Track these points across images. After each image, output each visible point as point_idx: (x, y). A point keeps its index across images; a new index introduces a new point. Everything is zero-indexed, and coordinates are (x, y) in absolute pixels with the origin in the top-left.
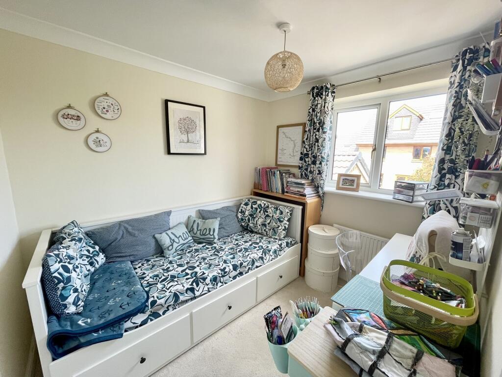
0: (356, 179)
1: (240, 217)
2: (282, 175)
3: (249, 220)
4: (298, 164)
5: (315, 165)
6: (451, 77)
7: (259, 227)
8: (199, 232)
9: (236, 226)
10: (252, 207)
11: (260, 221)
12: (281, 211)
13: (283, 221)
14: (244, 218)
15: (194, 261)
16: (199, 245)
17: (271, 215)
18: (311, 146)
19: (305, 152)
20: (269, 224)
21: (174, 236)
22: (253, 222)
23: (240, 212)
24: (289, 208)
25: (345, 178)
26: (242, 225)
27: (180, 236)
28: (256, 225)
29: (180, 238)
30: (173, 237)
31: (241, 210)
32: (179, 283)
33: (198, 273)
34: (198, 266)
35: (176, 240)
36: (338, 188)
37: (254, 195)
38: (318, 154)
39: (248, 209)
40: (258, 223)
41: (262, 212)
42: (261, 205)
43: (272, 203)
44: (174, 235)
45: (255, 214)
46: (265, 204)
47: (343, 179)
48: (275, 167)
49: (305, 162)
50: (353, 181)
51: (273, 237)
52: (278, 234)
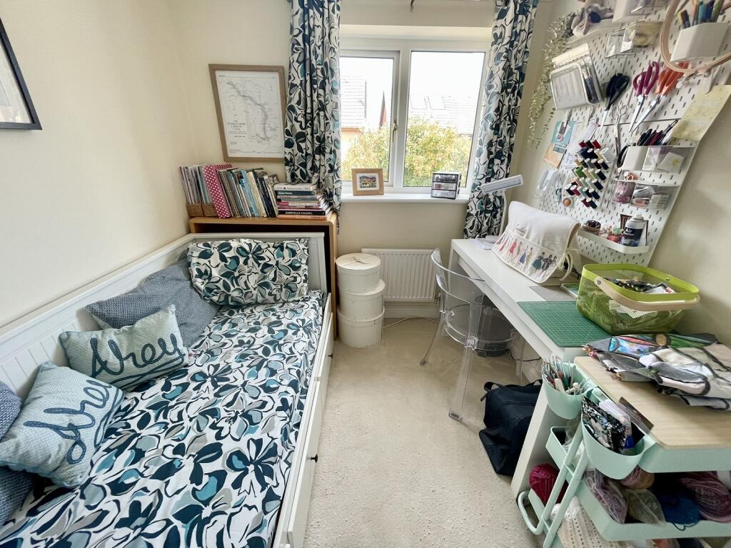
0: (376, 175)
1: (202, 287)
2: (262, 180)
3: (226, 287)
4: (282, 156)
5: (324, 156)
6: (496, 27)
7: (255, 292)
8: (129, 364)
9: (201, 309)
10: (223, 258)
11: (253, 281)
12: (291, 250)
13: (300, 267)
14: (211, 286)
15: (192, 434)
16: (149, 392)
17: (273, 262)
18: (310, 120)
19: (299, 130)
20: (274, 280)
21: (64, 416)
22: (236, 287)
23: (196, 277)
24: (303, 240)
25: (362, 175)
26: (212, 303)
27: (83, 404)
28: (246, 292)
29: (88, 408)
30: (62, 420)
31: (198, 270)
32: (229, 511)
33: (245, 451)
34: (218, 436)
35: (79, 420)
36: (357, 193)
37: (198, 231)
38: (327, 134)
39: (213, 264)
40: (250, 285)
41: (251, 261)
42: (242, 248)
43: (265, 240)
44: (63, 411)
45: (235, 270)
46: (250, 245)
47: (360, 178)
48: (224, 163)
49: (300, 149)
50: (373, 179)
51: (291, 299)
52: (297, 292)
